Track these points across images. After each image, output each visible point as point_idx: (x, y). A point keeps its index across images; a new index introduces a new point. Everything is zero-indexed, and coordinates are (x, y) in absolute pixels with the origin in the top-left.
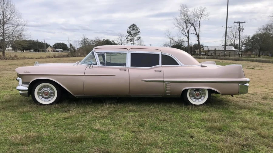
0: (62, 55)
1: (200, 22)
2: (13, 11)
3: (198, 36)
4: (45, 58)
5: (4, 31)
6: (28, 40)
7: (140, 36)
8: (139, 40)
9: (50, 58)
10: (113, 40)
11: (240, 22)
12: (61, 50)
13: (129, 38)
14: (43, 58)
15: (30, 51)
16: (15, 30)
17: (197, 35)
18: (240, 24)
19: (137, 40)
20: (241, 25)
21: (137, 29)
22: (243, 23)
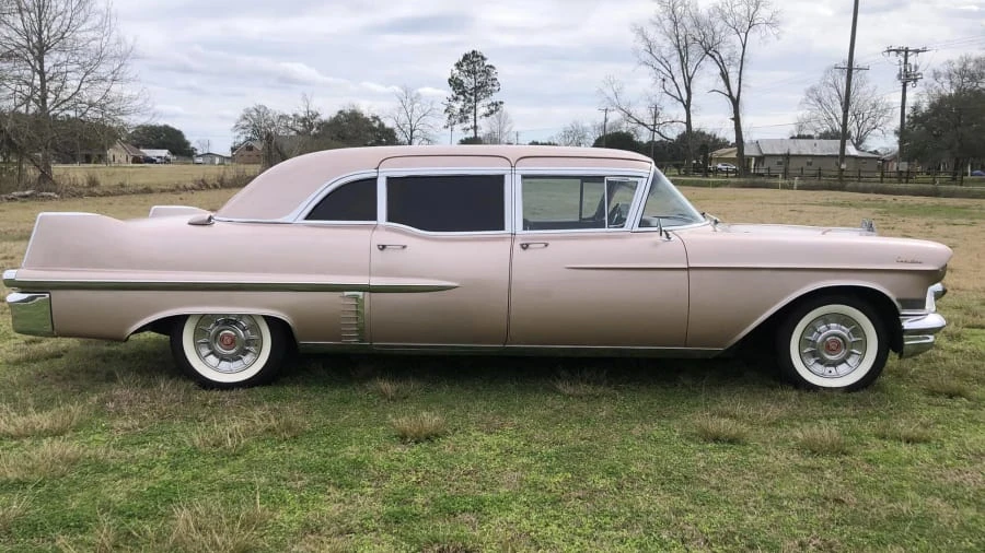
1: (744, 47)
3: (736, 103)
5: (43, 81)
7: (498, 100)
8: (493, 116)
10: (376, 114)
11: (907, 51)
12: (164, 153)
13: (458, 106)
17: (730, 96)
18: (906, 57)
19: (487, 115)
20: (912, 59)
21: (487, 71)
22: (917, 51)
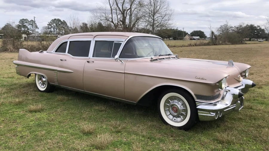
0: (203, 43)
2: (163, 1)
4: (187, 46)
5: (154, 21)
6: (173, 28)
9: (191, 46)
12: (198, 37)
14: (185, 46)
15: (170, 39)
16: (163, 19)
